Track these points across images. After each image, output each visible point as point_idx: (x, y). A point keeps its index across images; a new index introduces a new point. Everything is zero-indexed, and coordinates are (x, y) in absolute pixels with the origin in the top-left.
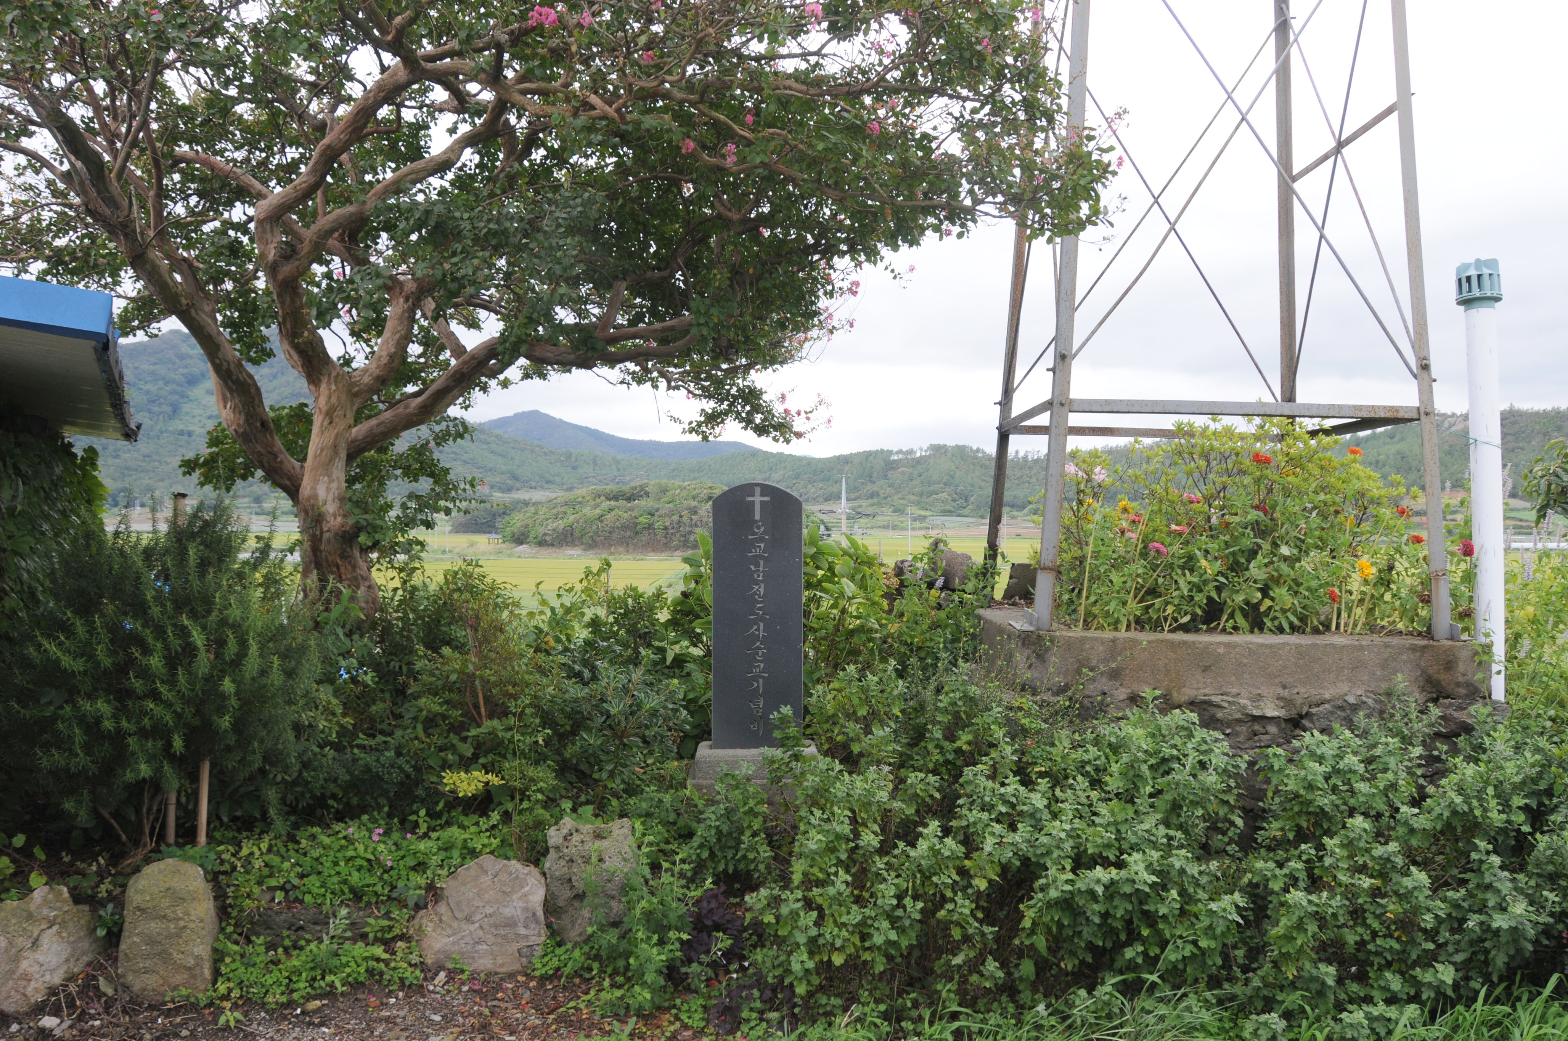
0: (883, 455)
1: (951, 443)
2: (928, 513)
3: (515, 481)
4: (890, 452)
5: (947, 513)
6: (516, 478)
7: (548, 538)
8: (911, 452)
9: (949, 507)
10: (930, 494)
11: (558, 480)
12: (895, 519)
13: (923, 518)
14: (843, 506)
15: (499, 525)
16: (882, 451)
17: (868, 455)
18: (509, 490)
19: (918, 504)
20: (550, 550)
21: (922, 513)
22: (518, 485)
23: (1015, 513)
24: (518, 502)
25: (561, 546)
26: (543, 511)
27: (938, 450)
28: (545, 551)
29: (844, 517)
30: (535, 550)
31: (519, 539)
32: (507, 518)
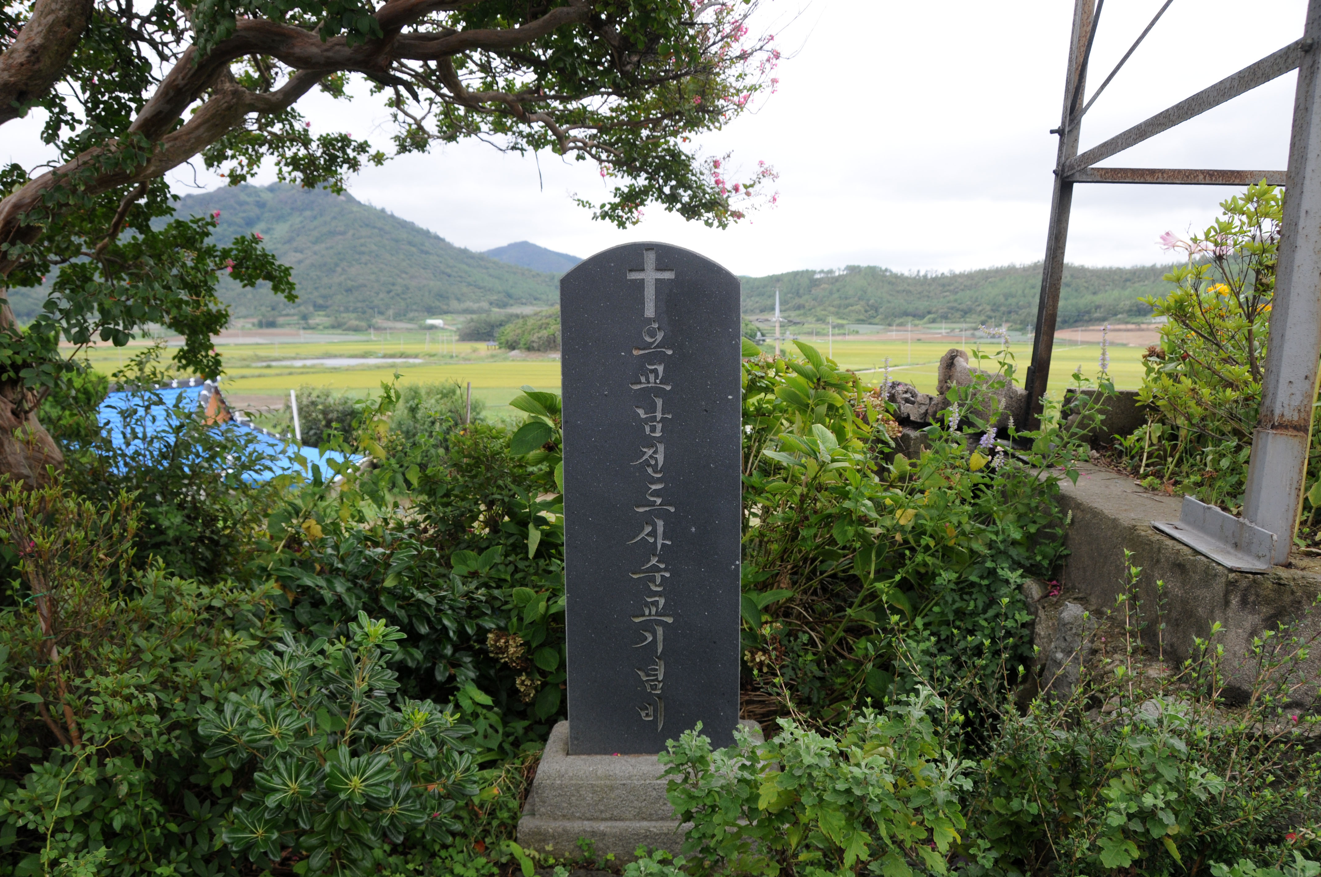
0: (808, 274)
1: (864, 264)
2: (844, 322)
3: (508, 299)
4: (814, 272)
5: (861, 321)
6: (509, 296)
7: (535, 345)
8: (831, 272)
9: (862, 317)
10: (847, 306)
11: (544, 297)
12: (819, 326)
13: (841, 326)
14: (777, 316)
15: (495, 334)
16: (807, 271)
17: (796, 274)
18: (505, 305)
19: (838, 315)
20: (537, 354)
21: (840, 321)
22: (511, 302)
23: (917, 322)
24: (512, 315)
25: (545, 351)
26: (530, 322)
27: (853, 270)
28: (533, 355)
29: (777, 325)
30: (525, 354)
31: (512, 346)
32: (502, 329)
